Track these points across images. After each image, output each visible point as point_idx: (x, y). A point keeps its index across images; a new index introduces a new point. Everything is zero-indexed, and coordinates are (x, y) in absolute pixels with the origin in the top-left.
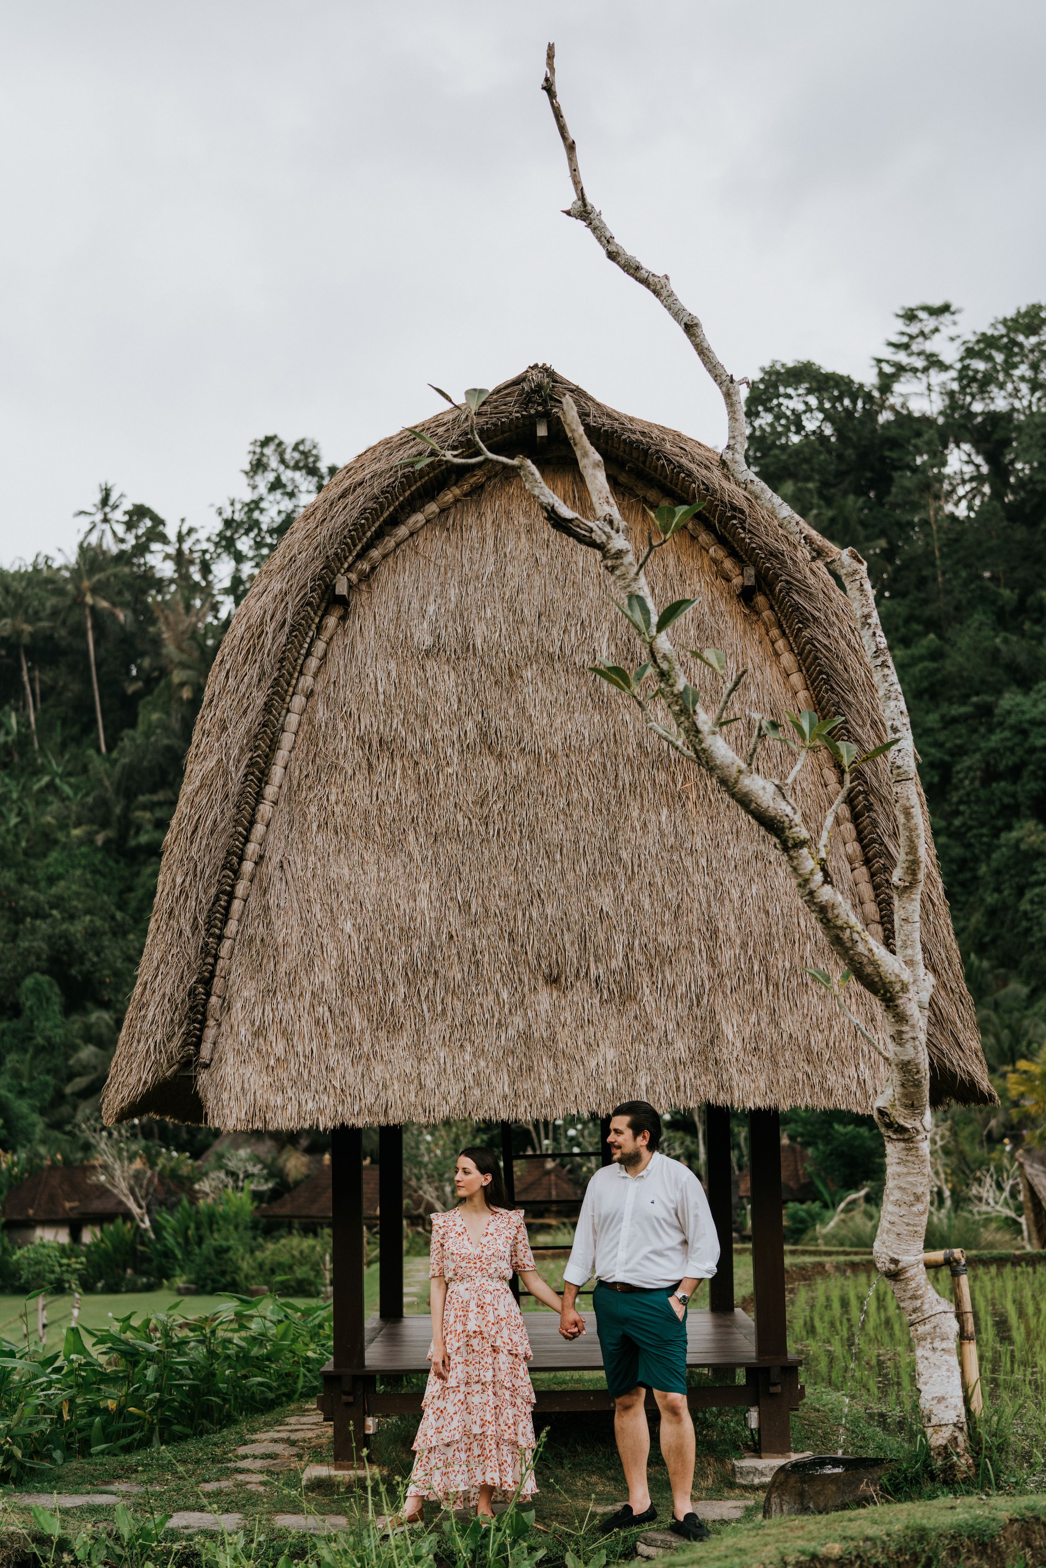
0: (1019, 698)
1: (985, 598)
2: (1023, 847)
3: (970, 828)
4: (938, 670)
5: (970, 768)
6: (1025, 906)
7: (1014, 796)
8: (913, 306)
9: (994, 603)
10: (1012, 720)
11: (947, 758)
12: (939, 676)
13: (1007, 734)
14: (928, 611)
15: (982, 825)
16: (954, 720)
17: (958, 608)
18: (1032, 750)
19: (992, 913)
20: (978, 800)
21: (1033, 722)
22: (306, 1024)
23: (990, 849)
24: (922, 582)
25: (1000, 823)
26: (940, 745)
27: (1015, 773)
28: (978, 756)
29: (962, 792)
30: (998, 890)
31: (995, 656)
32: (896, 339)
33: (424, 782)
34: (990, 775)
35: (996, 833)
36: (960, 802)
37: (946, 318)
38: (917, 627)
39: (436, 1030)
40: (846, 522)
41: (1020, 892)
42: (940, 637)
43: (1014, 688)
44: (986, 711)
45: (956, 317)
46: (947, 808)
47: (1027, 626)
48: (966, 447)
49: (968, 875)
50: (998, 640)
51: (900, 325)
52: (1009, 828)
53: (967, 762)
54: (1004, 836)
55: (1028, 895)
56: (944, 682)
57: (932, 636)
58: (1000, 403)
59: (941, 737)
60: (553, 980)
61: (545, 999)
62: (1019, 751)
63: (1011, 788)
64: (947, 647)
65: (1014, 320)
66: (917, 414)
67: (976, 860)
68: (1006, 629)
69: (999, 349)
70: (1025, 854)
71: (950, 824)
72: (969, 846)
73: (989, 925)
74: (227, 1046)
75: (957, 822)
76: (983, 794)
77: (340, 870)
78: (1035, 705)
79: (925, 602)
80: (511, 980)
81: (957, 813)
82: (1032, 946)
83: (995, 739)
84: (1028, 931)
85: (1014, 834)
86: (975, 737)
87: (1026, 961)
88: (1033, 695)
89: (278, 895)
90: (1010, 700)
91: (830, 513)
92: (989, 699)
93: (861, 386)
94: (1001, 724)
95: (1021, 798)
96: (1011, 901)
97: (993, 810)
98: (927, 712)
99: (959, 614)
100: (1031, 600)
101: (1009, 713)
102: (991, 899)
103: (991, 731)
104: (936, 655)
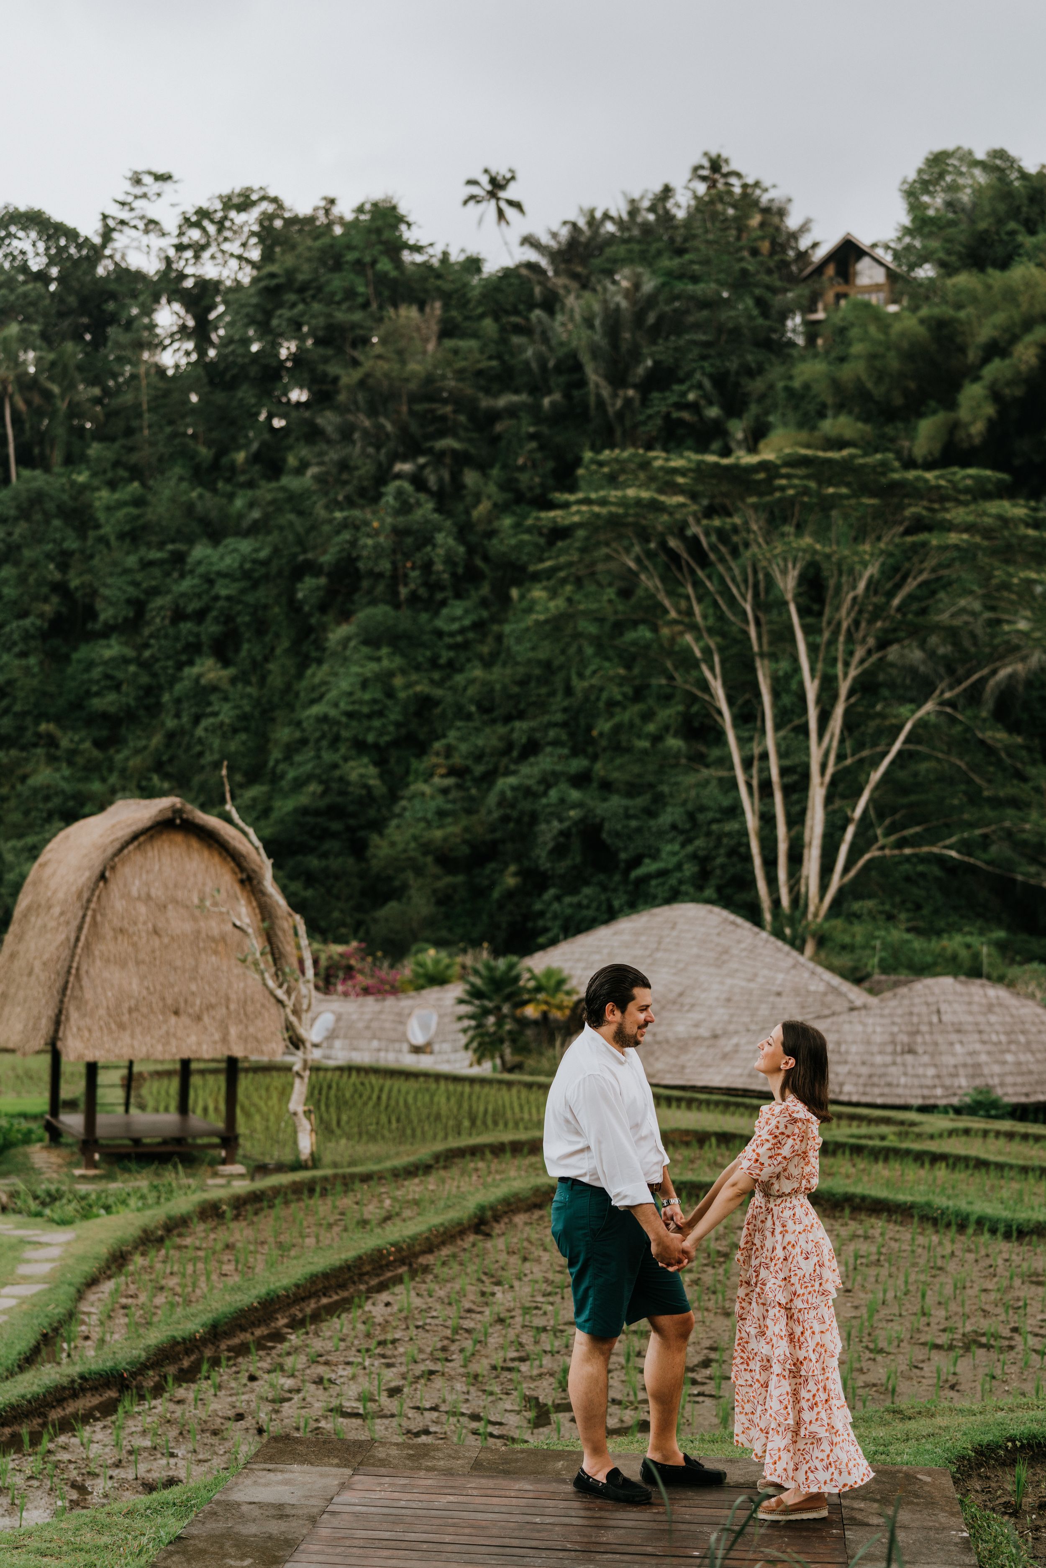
0: (209, 551)
1: (185, 454)
2: (203, 681)
3: (157, 660)
4: (139, 517)
5: (161, 608)
6: (200, 732)
7: (198, 635)
8: (140, 168)
9: (192, 458)
10: (202, 569)
11: (142, 597)
12: (141, 522)
13: (196, 581)
14: (134, 458)
15: (168, 658)
16: (151, 563)
17: (161, 459)
18: (217, 598)
19: (171, 736)
20: (166, 636)
21: (219, 574)
22: (95, 1028)
23: (173, 681)
24: (129, 432)
25: (184, 658)
26: (136, 584)
27: (200, 616)
28: (169, 598)
29: (153, 628)
30: (178, 716)
31: (190, 508)
32: (121, 197)
33: (134, 945)
34: (179, 616)
35: (180, 666)
36: (151, 636)
37: (167, 187)
38: (122, 473)
39: (138, 1030)
40: (65, 367)
41: (197, 720)
42: (144, 484)
43: (205, 540)
44: (179, 558)
45: (177, 186)
46: (139, 641)
47: (220, 485)
48: (177, 306)
49: (151, 701)
50: (194, 494)
51: (127, 186)
52: (191, 663)
53: (159, 602)
54: (187, 671)
55: (205, 723)
56: (145, 528)
57: (136, 484)
58: (210, 270)
59: (139, 577)
60: (176, 1013)
61: (173, 1019)
62: (205, 598)
63: (196, 629)
64: (149, 497)
65: (230, 198)
66: (133, 268)
67: (160, 688)
68: (201, 484)
69: (212, 221)
70: (204, 688)
71: (140, 655)
72: (154, 675)
73: (168, 746)
74: (69, 1034)
75: (147, 654)
76: (171, 631)
77: (106, 974)
78: (222, 558)
79: (131, 449)
80: (163, 1013)
81: (146, 646)
82: (203, 768)
83: (186, 585)
84: (201, 754)
85: (196, 670)
86: (168, 580)
87: (197, 780)
88: (221, 549)
89: (85, 982)
90: (200, 551)
91: (51, 356)
92: (181, 547)
93: (87, 239)
94: (192, 572)
95: (204, 638)
96: (188, 727)
97: (179, 646)
98: (128, 553)
99: (162, 464)
100: (224, 460)
101: (199, 563)
102: (171, 723)
103: (182, 576)
104: (139, 502)
